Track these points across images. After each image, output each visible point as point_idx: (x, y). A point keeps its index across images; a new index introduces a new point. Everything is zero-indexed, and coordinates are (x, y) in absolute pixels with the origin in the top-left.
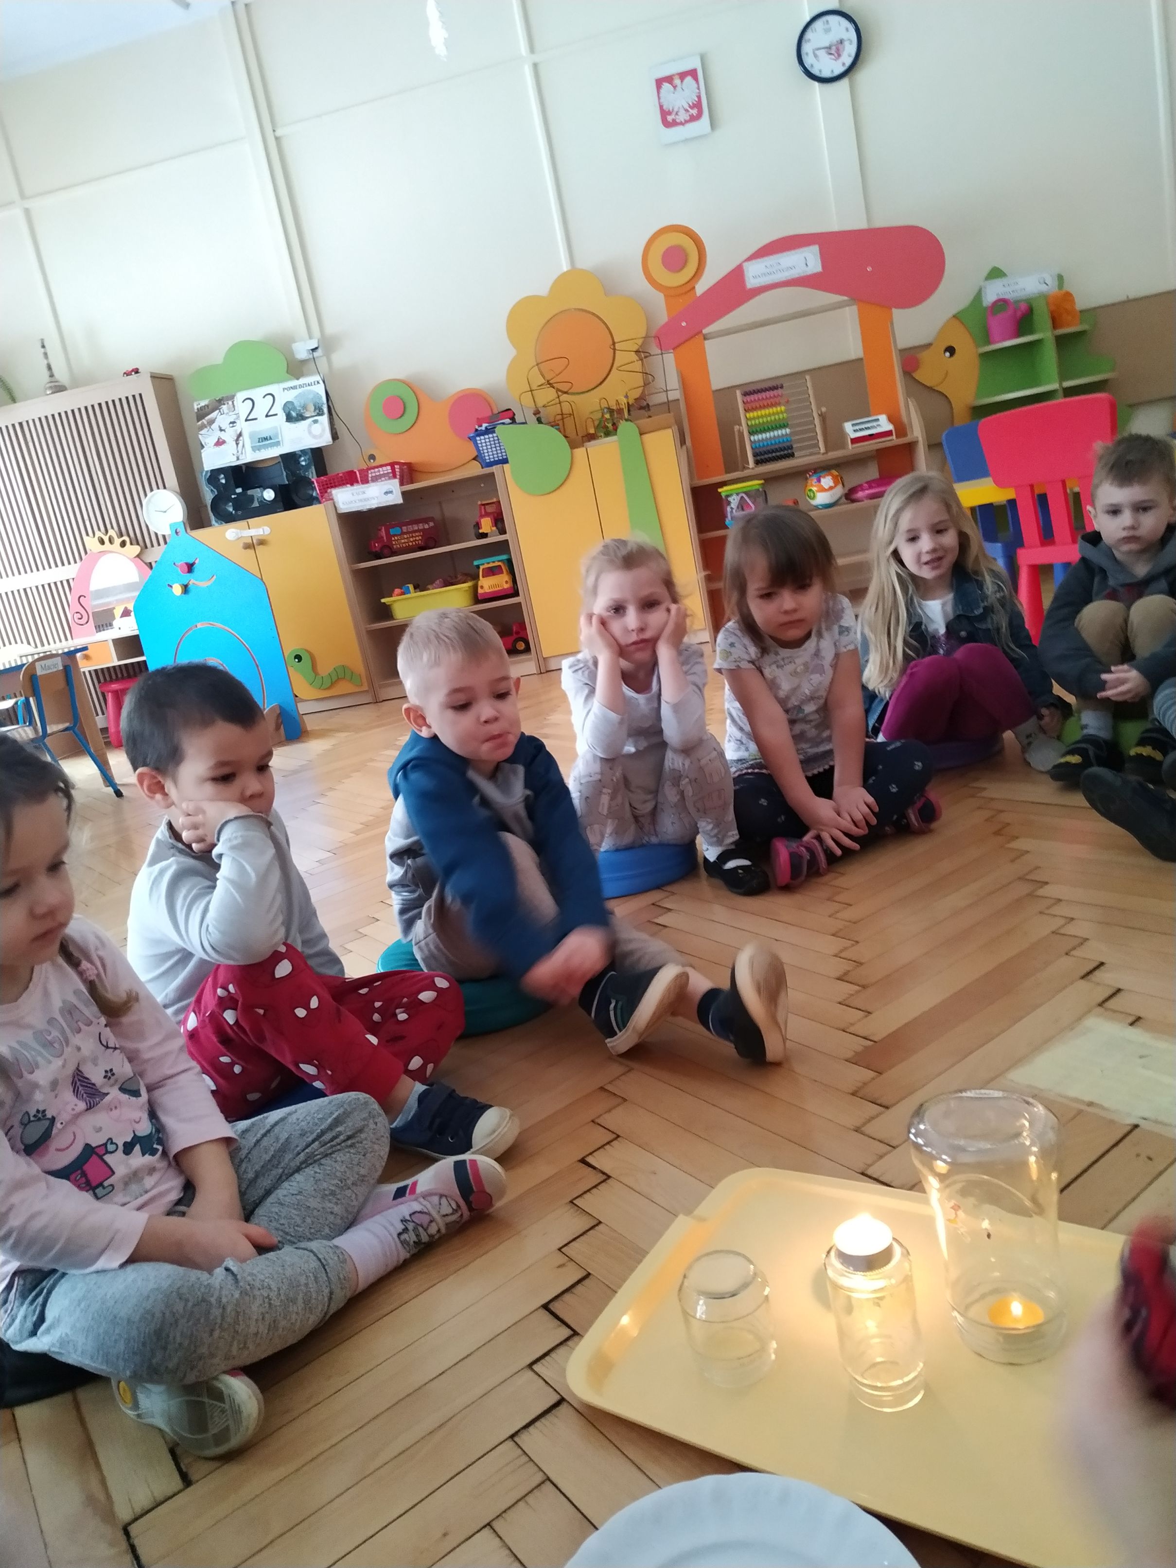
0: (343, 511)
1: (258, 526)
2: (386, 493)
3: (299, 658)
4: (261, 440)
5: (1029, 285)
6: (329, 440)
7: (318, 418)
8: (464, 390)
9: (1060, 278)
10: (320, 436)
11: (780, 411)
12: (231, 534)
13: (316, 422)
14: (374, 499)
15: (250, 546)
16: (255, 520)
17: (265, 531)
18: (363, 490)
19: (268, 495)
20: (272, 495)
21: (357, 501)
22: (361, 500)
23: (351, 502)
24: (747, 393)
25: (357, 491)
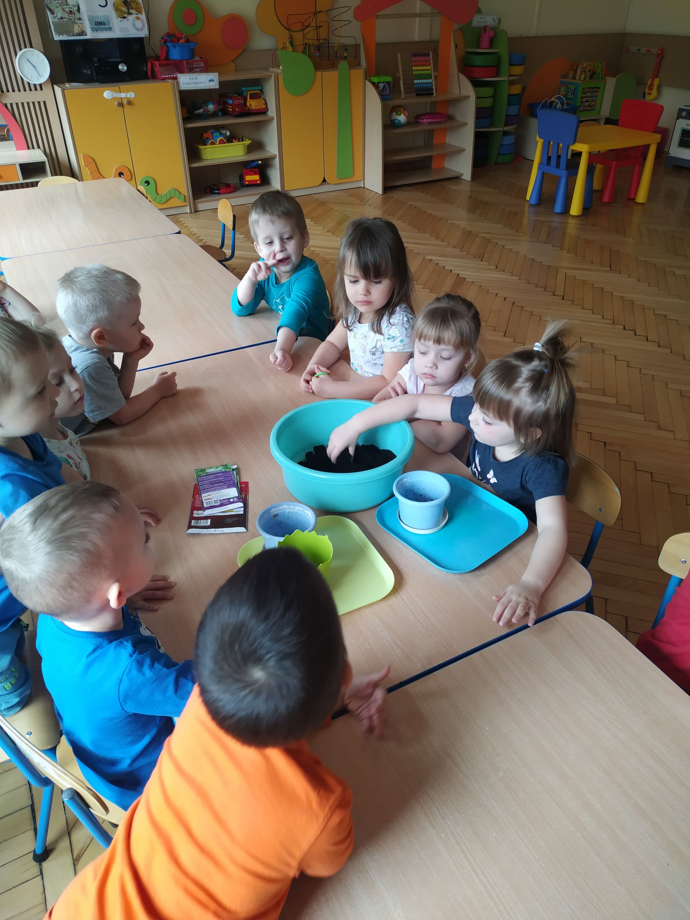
0: (182, 89)
1: (126, 91)
2: (210, 81)
3: (148, 183)
4: (97, 24)
5: (489, 20)
6: (148, 33)
7: (139, 15)
8: (231, 14)
9: (500, 20)
10: (142, 29)
11: (428, 69)
12: (107, 94)
13: (138, 18)
14: (202, 83)
15: (121, 105)
16: (123, 86)
17: (131, 95)
18: (196, 76)
19: (123, 67)
20: (125, 68)
21: (192, 83)
22: (195, 83)
23: (188, 84)
24: (414, 55)
25: (193, 77)
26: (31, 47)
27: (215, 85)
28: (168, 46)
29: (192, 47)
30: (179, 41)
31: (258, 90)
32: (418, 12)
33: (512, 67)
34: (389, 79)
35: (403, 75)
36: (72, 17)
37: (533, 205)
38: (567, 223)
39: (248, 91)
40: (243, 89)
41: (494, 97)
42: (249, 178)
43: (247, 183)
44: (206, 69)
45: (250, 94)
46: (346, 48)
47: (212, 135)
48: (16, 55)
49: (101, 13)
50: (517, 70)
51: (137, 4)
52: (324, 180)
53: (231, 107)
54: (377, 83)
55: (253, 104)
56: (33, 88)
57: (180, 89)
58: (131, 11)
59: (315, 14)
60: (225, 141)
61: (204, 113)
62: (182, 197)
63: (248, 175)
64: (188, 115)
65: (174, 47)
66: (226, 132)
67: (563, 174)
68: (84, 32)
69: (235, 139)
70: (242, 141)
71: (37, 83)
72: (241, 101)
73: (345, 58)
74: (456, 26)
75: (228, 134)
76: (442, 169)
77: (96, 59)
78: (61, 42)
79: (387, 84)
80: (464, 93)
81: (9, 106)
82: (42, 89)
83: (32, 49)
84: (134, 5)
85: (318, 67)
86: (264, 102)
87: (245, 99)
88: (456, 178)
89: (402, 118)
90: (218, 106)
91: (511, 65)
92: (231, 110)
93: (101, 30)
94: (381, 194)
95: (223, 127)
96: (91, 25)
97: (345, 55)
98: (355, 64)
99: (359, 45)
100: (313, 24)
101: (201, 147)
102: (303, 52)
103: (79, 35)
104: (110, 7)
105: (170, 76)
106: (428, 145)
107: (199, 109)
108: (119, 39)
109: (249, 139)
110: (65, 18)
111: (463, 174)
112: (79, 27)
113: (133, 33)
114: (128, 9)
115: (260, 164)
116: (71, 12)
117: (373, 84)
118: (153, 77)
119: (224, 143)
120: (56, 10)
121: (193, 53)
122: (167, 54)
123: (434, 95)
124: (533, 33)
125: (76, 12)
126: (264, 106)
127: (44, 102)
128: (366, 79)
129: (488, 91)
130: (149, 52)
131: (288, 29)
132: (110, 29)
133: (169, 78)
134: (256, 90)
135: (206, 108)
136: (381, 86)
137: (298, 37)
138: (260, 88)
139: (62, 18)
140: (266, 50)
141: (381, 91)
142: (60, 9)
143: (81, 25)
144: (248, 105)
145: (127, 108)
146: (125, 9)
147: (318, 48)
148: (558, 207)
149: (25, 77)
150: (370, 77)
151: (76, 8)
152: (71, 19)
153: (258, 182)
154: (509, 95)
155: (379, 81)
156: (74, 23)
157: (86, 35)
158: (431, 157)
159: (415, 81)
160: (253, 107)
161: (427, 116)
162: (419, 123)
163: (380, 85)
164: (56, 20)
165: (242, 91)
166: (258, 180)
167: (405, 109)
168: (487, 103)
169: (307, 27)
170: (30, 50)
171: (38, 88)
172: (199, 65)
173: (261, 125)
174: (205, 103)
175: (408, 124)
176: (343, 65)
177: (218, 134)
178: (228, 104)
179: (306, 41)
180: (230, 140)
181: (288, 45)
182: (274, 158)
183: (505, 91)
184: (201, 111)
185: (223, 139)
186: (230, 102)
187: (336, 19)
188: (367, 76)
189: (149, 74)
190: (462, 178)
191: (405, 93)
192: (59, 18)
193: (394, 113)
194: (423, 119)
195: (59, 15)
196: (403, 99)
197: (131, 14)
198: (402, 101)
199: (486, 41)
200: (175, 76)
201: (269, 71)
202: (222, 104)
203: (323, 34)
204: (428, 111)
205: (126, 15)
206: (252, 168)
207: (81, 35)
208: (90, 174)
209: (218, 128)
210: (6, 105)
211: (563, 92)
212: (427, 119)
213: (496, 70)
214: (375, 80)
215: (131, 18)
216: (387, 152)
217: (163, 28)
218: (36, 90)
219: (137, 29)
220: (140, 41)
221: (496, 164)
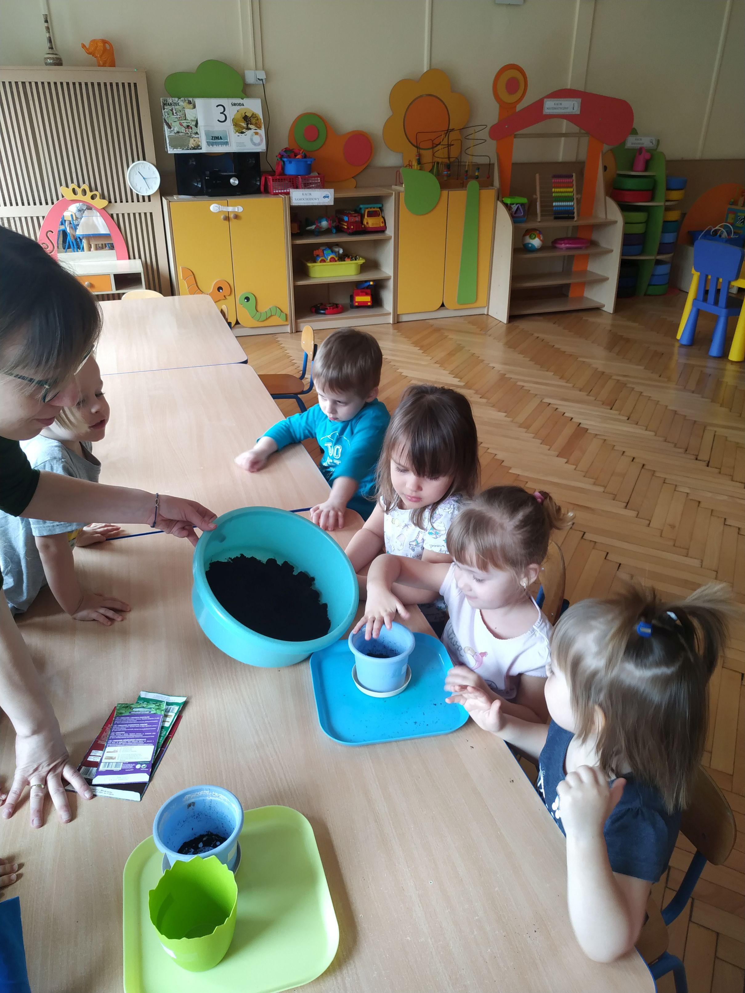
0: (294, 205)
1: (234, 205)
2: (325, 197)
3: (247, 299)
4: (213, 139)
5: (646, 142)
6: (265, 148)
7: (258, 131)
8: (357, 131)
9: (658, 141)
10: (259, 144)
11: (570, 191)
12: (214, 207)
13: (256, 133)
14: (316, 199)
15: (227, 218)
16: (231, 200)
17: (239, 209)
18: (310, 192)
19: (234, 181)
20: (237, 182)
21: (305, 199)
22: (307, 199)
23: (301, 199)
24: (555, 176)
25: (306, 193)
26: (144, 159)
27: (329, 202)
28: (284, 162)
29: (309, 163)
30: (296, 156)
31: (377, 208)
32: (564, 132)
33: (669, 192)
34: (524, 200)
35: (541, 197)
36: (189, 131)
37: (685, 345)
38: (724, 370)
39: (365, 208)
40: (361, 206)
41: (647, 222)
42: (359, 299)
43: (357, 304)
44: (323, 185)
45: (368, 212)
46: (478, 167)
47: (323, 252)
48: (128, 166)
49: (218, 128)
50: (676, 195)
51: (258, 119)
52: (443, 305)
53: (346, 224)
54: (510, 204)
55: (370, 222)
56: (141, 199)
57: (292, 205)
58: (250, 126)
59: (448, 131)
60: (337, 259)
61: (317, 230)
62: (283, 316)
63: (358, 295)
64: (299, 231)
65: (290, 162)
66: (339, 250)
67: (722, 312)
68: (199, 146)
69: (349, 257)
70: (356, 260)
71: (146, 194)
72: (358, 219)
73: (477, 178)
74: (606, 147)
75: (341, 251)
76: (581, 298)
77: (208, 173)
78: (176, 155)
79: (521, 205)
80: (611, 217)
81: (115, 216)
82: (150, 201)
83: (144, 162)
84: (254, 121)
85: (445, 185)
86: (382, 220)
87: (362, 217)
88: (597, 310)
89: (536, 242)
90: (333, 222)
91: (668, 189)
92: (346, 227)
93: (217, 144)
94: (505, 322)
95: (337, 244)
96: (207, 140)
97: (477, 174)
98: (486, 183)
99: (493, 164)
100: (445, 142)
101: (309, 265)
102: (431, 171)
103: (194, 149)
104: (229, 122)
105: (283, 191)
106: (567, 272)
107: (311, 225)
108: (234, 153)
109: (363, 258)
110: (181, 132)
111: (604, 306)
112: (195, 141)
113: (249, 148)
114: (247, 125)
115: (372, 285)
116: (188, 126)
117: (507, 206)
118: (266, 191)
119: (336, 261)
120: (174, 124)
121: (310, 169)
122: (283, 168)
123: (575, 219)
124: (698, 156)
125: (193, 127)
126: (382, 225)
127: (151, 214)
128: (498, 199)
129: (640, 216)
130: (264, 166)
131: (417, 147)
132: (226, 143)
133: (281, 193)
134: (375, 207)
135: (319, 224)
136: (514, 208)
137: (427, 156)
138: (380, 206)
139: (178, 132)
140: (390, 167)
141: (513, 213)
142: (178, 123)
143: (196, 139)
144: (365, 222)
145: (233, 222)
146: (244, 125)
147: (448, 167)
148: (715, 350)
149: (134, 189)
150: (503, 198)
151: (194, 123)
152: (188, 133)
153: (369, 304)
154: (665, 222)
155: (513, 202)
156: (190, 137)
157: (201, 149)
158: (568, 286)
159: (554, 204)
160: (370, 225)
161: (566, 241)
162: (556, 248)
163: (513, 206)
164: (173, 134)
165: (361, 209)
166: (368, 302)
167: (540, 233)
168: (639, 229)
169: (437, 145)
170: (142, 163)
171: (147, 199)
172: (315, 180)
173: (379, 244)
174: (319, 219)
175: (542, 248)
176: (473, 184)
177: (329, 251)
178: (343, 221)
179: (437, 160)
180: (342, 258)
181: (415, 163)
182: (388, 279)
183: (660, 217)
184: (313, 227)
185: (335, 257)
186: (346, 219)
187: (470, 137)
188: (500, 196)
189: (262, 188)
190: (604, 309)
191: (542, 215)
192: (176, 132)
193: (528, 237)
194: (561, 244)
195: (176, 129)
196: (538, 222)
197: (250, 129)
198: (538, 224)
199: (640, 164)
200: (288, 191)
201: (391, 190)
202: (337, 221)
203: (454, 152)
204: (569, 236)
205: (244, 130)
206: (364, 288)
207: (196, 149)
208: (187, 288)
209: (330, 246)
210: (112, 216)
211: (730, 220)
212: (566, 244)
213: (651, 194)
214: (508, 201)
215: (249, 133)
216: (515, 278)
217: (283, 143)
218: (144, 201)
219: (255, 144)
220: (256, 155)
221: (645, 295)
